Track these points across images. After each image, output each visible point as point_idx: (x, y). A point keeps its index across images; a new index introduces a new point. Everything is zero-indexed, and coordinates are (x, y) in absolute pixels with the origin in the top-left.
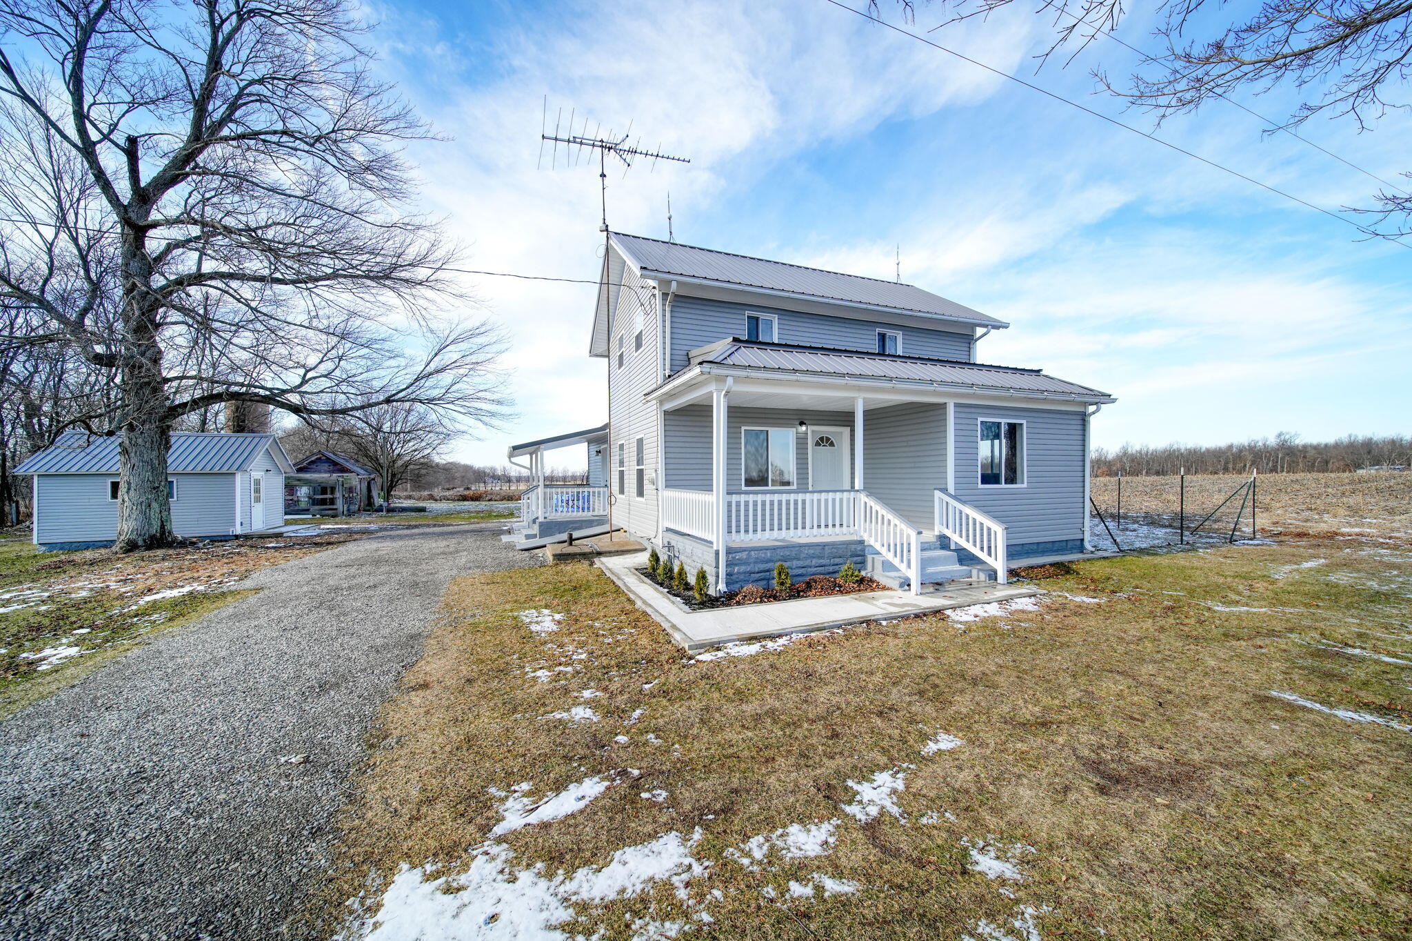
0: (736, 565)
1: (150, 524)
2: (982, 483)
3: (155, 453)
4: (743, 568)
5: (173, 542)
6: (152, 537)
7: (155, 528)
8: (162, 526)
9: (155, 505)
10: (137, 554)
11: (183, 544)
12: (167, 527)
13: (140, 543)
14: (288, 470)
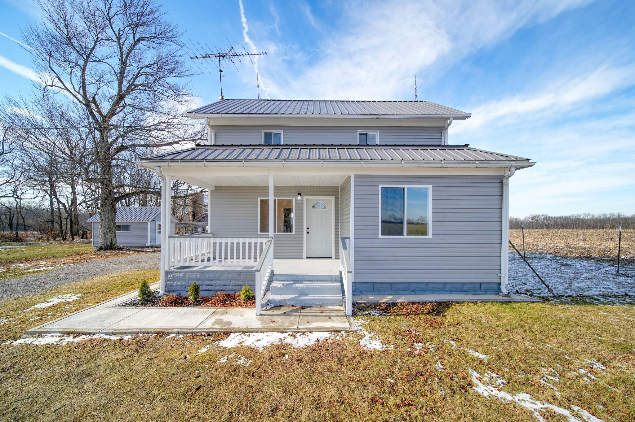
0: (175, 280)
1: (107, 241)
2: (383, 233)
3: (110, 214)
4: (179, 283)
5: (116, 248)
6: (107, 246)
7: (109, 242)
8: (112, 242)
9: (109, 234)
10: (102, 252)
11: (119, 249)
12: (114, 242)
13: (104, 248)
14: (176, 221)
